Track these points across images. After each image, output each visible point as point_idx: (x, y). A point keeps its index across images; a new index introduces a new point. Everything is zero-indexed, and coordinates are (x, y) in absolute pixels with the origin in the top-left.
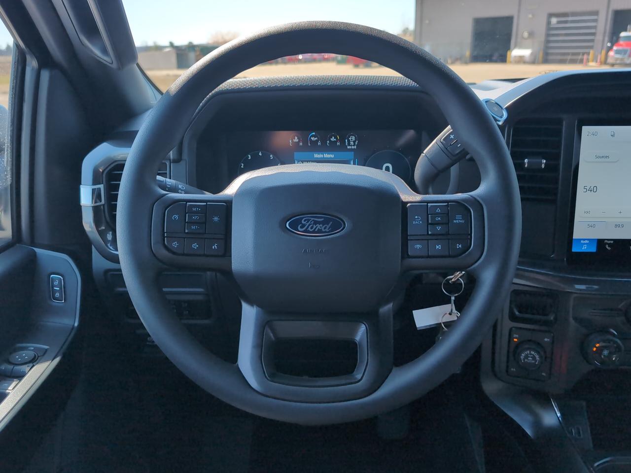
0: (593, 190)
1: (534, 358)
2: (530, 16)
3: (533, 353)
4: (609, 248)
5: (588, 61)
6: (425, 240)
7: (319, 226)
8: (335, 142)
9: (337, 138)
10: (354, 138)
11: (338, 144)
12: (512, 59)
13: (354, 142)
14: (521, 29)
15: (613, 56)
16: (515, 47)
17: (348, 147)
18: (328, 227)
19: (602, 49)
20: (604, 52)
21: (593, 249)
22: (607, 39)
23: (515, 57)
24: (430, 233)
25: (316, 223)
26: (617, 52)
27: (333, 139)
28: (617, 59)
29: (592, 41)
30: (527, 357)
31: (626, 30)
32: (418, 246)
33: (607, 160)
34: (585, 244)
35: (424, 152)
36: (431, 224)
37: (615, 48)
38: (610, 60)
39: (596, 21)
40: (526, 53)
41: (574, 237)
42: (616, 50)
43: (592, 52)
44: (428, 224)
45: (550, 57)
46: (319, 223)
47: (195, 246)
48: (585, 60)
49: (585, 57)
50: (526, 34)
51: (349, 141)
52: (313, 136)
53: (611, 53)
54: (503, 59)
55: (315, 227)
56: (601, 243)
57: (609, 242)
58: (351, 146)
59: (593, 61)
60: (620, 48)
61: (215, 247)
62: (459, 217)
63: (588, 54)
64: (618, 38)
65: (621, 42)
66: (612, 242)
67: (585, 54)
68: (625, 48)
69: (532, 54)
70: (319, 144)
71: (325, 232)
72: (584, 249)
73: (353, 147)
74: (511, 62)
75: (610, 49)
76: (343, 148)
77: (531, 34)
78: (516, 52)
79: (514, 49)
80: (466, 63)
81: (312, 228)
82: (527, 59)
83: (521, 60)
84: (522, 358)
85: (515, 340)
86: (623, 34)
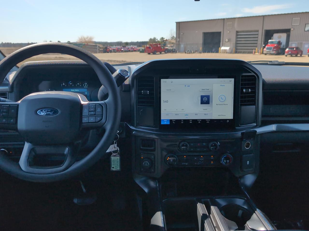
0: (167, 102)
1: (147, 163)
2: (229, 32)
3: (147, 162)
4: (174, 123)
5: (255, 52)
6: (88, 117)
7: (49, 112)
8: (79, 85)
9: (80, 84)
10: (86, 84)
11: (80, 86)
12: (221, 51)
13: (87, 85)
14: (225, 38)
15: (265, 50)
16: (222, 46)
17: (84, 87)
18: (52, 113)
19: (261, 47)
20: (262, 49)
21: (169, 123)
22: (263, 43)
23: (222, 50)
24: (89, 114)
25: (48, 111)
26: (267, 49)
27: (78, 84)
28: (268, 52)
29: (256, 43)
30: (145, 163)
31: (271, 39)
32: (86, 119)
33: (170, 91)
34: (165, 121)
35: (101, 88)
36: (90, 111)
37: (266, 47)
38: (264, 52)
39: (258, 34)
40: (227, 48)
41: (162, 119)
42: (267, 48)
43: (256, 48)
44: (89, 111)
45: (238, 51)
46: (49, 111)
47: (4, 120)
48: (254, 52)
49: (254, 51)
50: (227, 40)
51: (85, 85)
52: (70, 83)
53: (265, 49)
54: (217, 52)
55: (47, 113)
56: (171, 121)
57: (174, 120)
58: (86, 86)
59: (257, 53)
60: (269, 47)
61: (12, 121)
62: (99, 109)
63: (255, 49)
64: (268, 42)
65: (269, 44)
66: (175, 120)
67: (254, 50)
68: (271, 47)
69: (230, 49)
70: (73, 86)
71: (51, 114)
72: (165, 123)
73: (86, 87)
74: (220, 52)
75: (264, 47)
76: (82, 87)
77: (229, 40)
78: (223, 48)
79: (222, 47)
80: (200, 53)
81: (46, 113)
82: (228, 51)
83: (225, 52)
84: (143, 164)
85: (142, 158)
86: (270, 41)
